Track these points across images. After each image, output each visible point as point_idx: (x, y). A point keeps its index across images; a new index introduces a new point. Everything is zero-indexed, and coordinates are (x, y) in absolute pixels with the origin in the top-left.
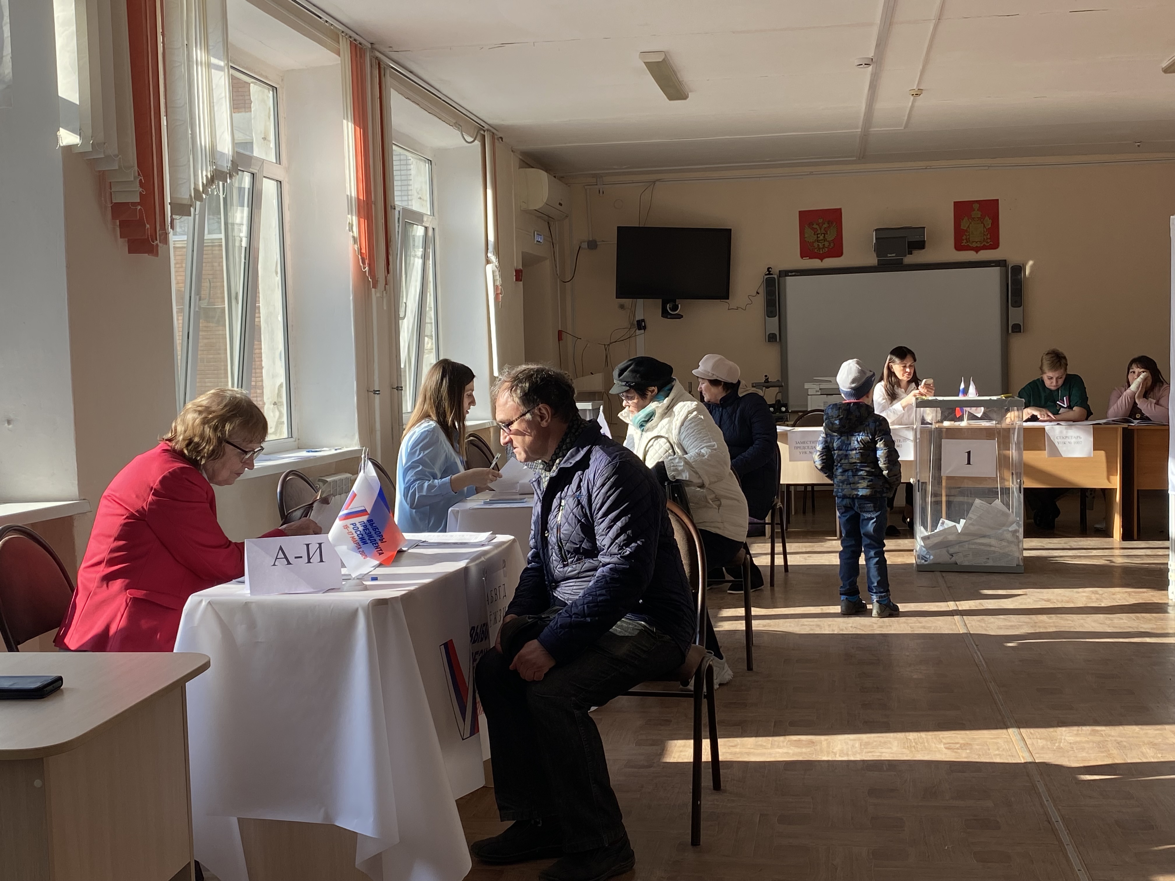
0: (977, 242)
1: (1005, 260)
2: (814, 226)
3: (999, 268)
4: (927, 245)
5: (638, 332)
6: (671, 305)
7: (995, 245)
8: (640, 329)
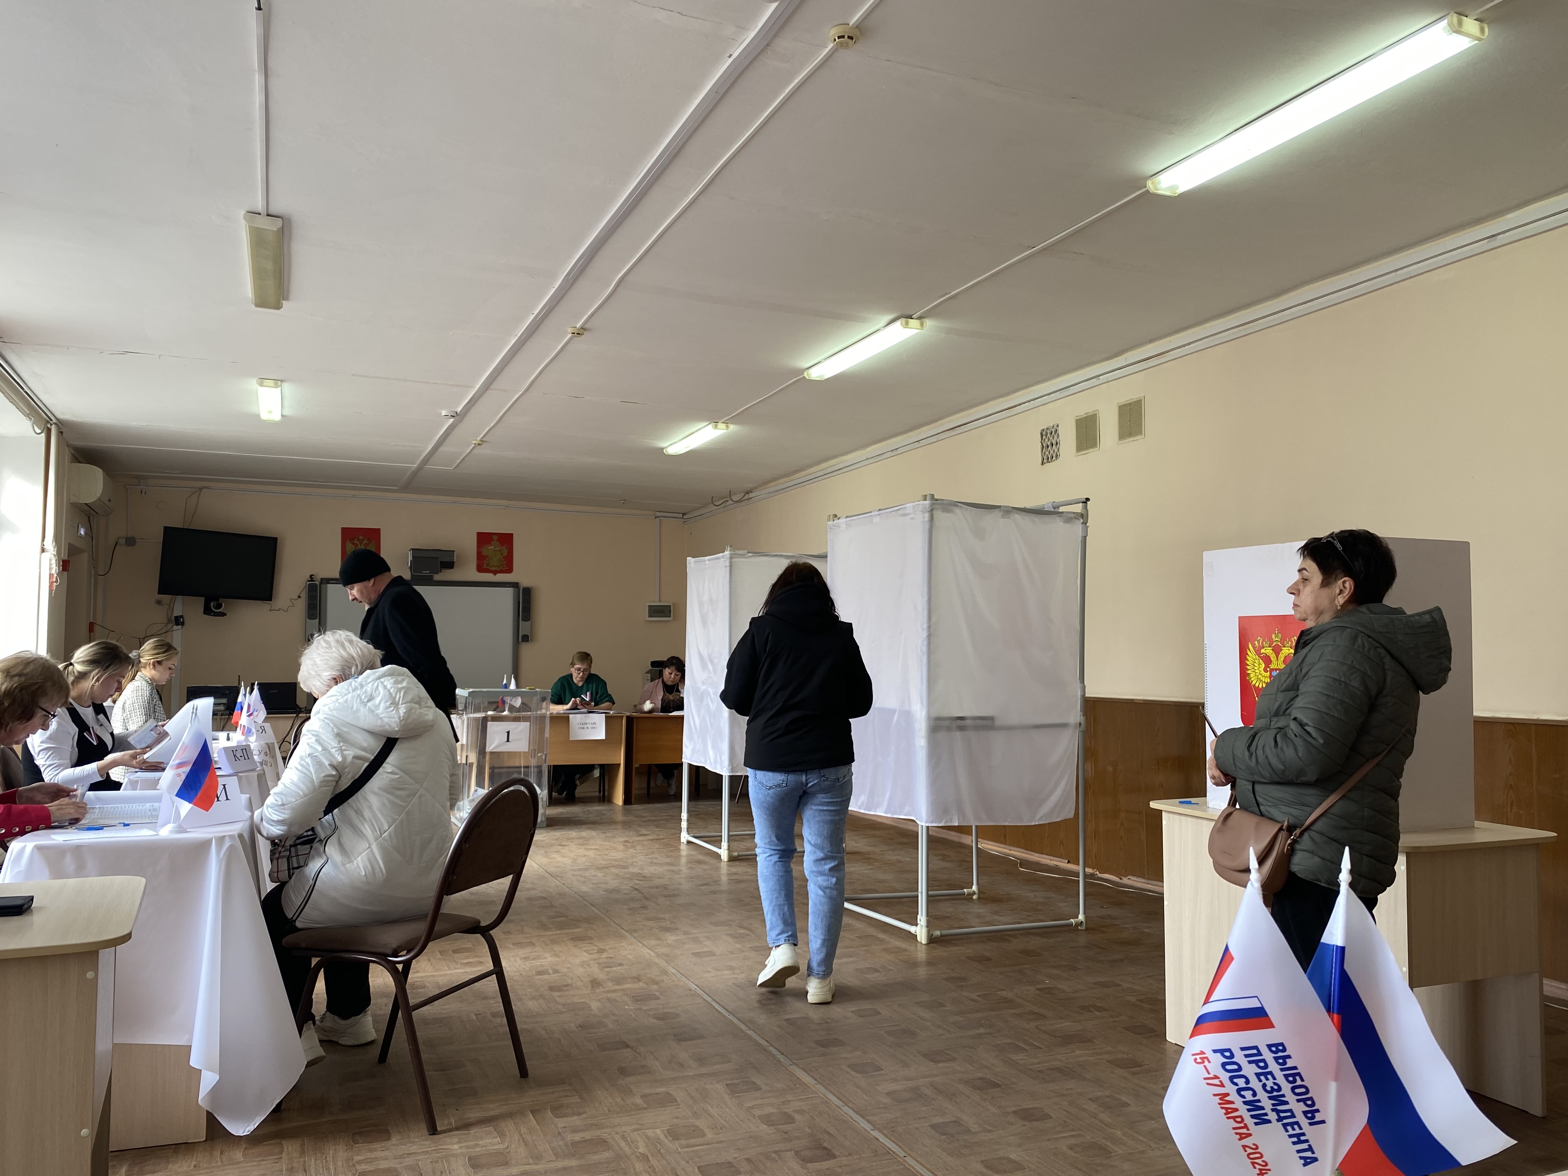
0: (495, 566)
1: (518, 583)
2: (355, 542)
3: (512, 589)
4: (455, 564)
5: (175, 627)
6: (215, 604)
7: (510, 570)
8: (177, 623)
